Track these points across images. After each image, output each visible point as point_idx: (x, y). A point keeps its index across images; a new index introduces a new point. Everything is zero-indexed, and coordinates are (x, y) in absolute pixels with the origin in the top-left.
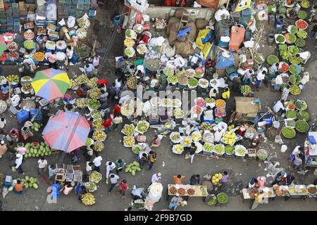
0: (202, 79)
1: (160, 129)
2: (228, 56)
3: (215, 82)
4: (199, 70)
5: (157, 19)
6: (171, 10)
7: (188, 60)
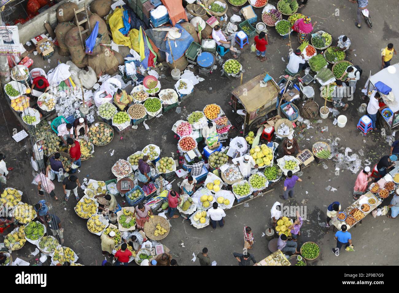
0: (163, 92)
1: (154, 206)
2: (178, 35)
3: (183, 84)
4: (149, 81)
5: (35, 41)
6: (49, 16)
7: (120, 74)
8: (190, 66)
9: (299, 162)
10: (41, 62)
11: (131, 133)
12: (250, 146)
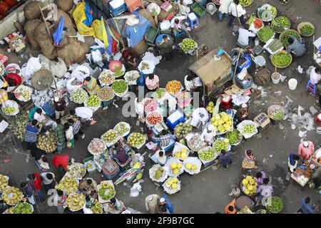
0: (127, 74)
1: (129, 178)
2: (136, 22)
3: (145, 65)
4: (114, 65)
5: (7, 39)
6: (18, 15)
7: (88, 61)
8: (150, 48)
9: (256, 125)
10: (15, 58)
11: (103, 114)
12: (211, 115)
